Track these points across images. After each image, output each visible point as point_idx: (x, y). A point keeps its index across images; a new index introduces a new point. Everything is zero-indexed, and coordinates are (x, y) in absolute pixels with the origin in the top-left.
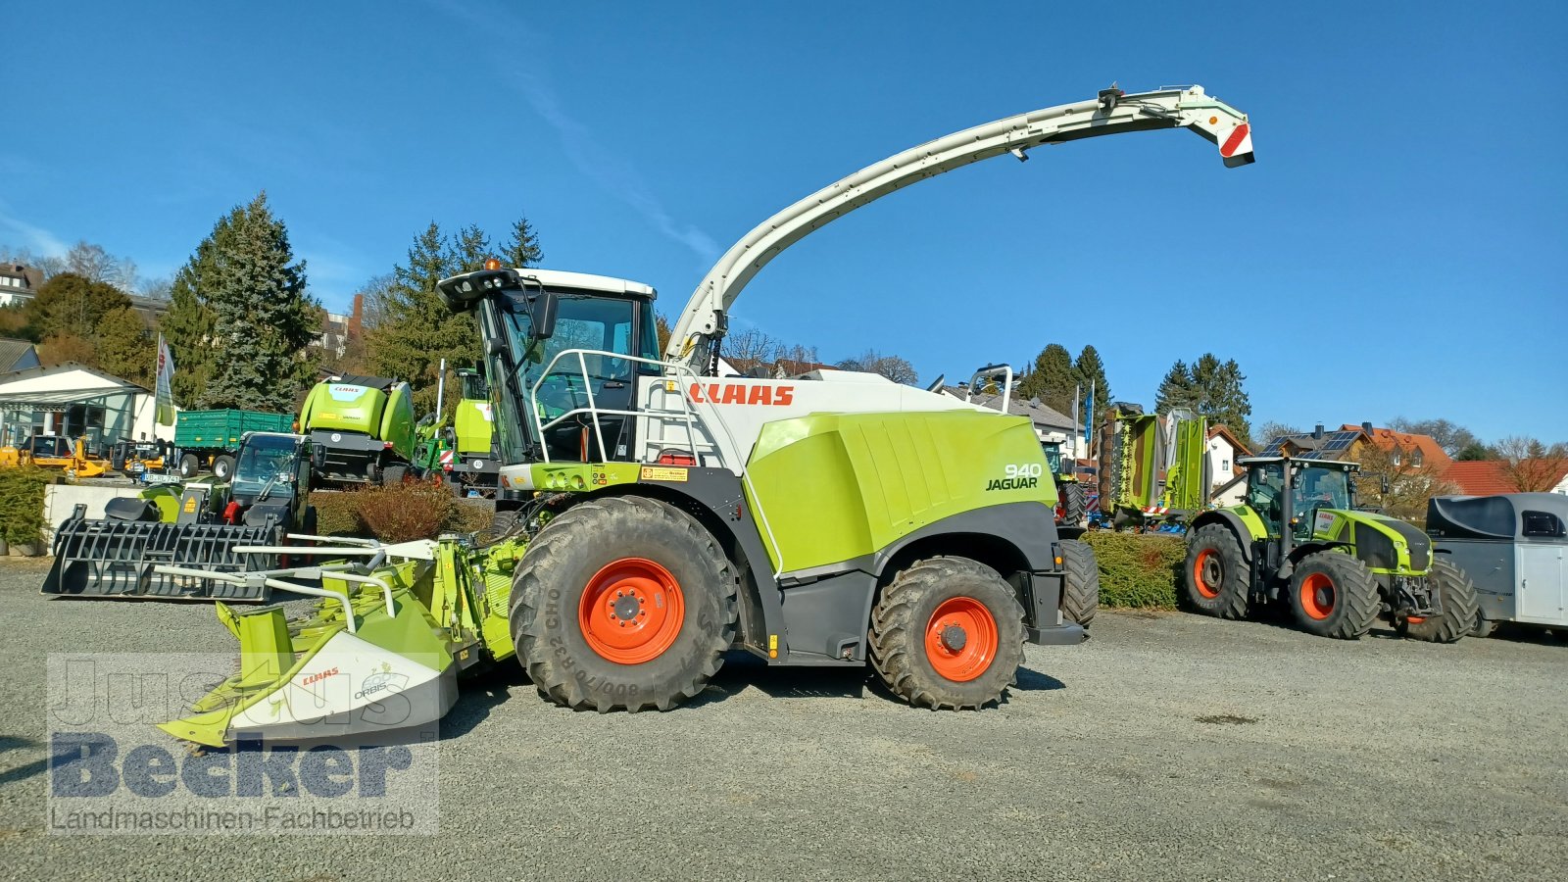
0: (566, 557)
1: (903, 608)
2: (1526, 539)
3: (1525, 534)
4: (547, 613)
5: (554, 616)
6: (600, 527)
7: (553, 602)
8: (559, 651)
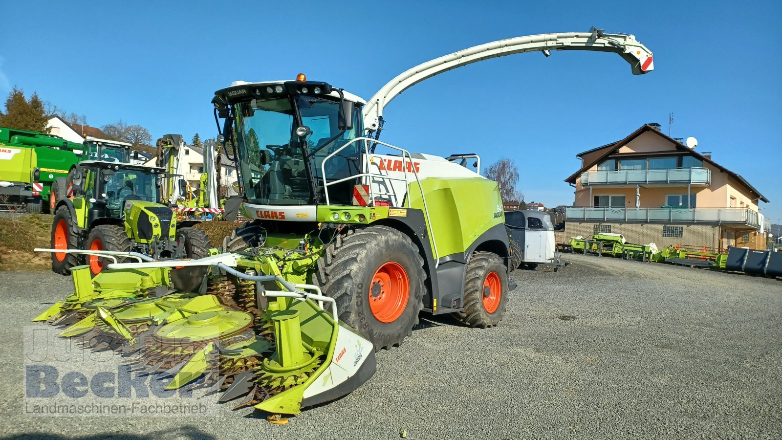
0: (365, 263)
1: (476, 279)
2: (529, 229)
3: (529, 227)
4: (357, 297)
5: (360, 299)
6: (378, 245)
7: (360, 291)
8: (362, 319)
